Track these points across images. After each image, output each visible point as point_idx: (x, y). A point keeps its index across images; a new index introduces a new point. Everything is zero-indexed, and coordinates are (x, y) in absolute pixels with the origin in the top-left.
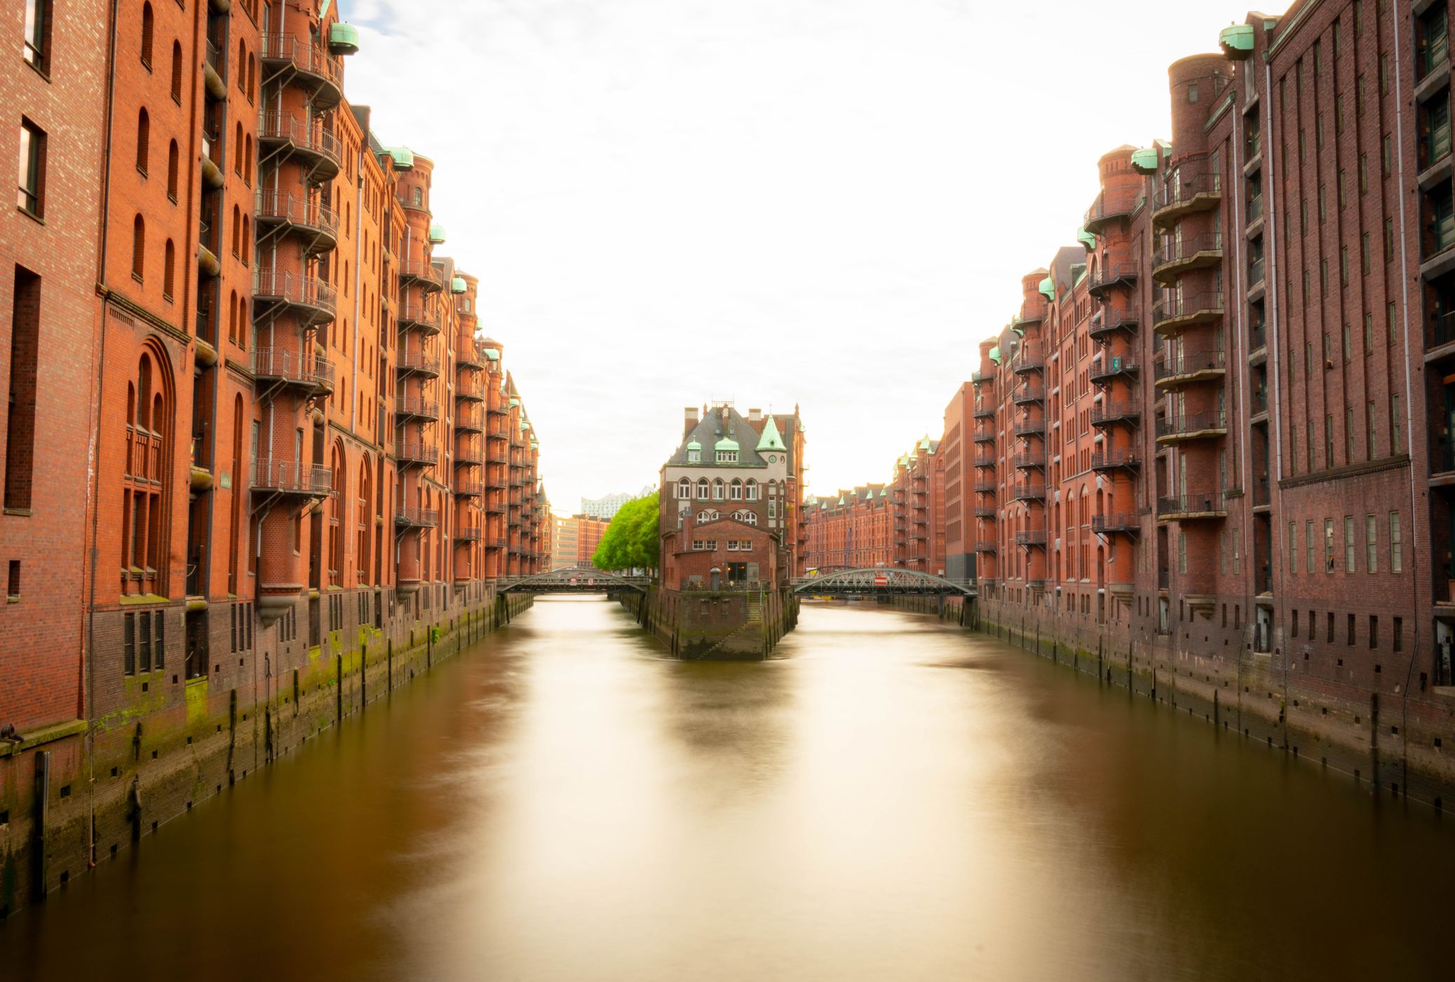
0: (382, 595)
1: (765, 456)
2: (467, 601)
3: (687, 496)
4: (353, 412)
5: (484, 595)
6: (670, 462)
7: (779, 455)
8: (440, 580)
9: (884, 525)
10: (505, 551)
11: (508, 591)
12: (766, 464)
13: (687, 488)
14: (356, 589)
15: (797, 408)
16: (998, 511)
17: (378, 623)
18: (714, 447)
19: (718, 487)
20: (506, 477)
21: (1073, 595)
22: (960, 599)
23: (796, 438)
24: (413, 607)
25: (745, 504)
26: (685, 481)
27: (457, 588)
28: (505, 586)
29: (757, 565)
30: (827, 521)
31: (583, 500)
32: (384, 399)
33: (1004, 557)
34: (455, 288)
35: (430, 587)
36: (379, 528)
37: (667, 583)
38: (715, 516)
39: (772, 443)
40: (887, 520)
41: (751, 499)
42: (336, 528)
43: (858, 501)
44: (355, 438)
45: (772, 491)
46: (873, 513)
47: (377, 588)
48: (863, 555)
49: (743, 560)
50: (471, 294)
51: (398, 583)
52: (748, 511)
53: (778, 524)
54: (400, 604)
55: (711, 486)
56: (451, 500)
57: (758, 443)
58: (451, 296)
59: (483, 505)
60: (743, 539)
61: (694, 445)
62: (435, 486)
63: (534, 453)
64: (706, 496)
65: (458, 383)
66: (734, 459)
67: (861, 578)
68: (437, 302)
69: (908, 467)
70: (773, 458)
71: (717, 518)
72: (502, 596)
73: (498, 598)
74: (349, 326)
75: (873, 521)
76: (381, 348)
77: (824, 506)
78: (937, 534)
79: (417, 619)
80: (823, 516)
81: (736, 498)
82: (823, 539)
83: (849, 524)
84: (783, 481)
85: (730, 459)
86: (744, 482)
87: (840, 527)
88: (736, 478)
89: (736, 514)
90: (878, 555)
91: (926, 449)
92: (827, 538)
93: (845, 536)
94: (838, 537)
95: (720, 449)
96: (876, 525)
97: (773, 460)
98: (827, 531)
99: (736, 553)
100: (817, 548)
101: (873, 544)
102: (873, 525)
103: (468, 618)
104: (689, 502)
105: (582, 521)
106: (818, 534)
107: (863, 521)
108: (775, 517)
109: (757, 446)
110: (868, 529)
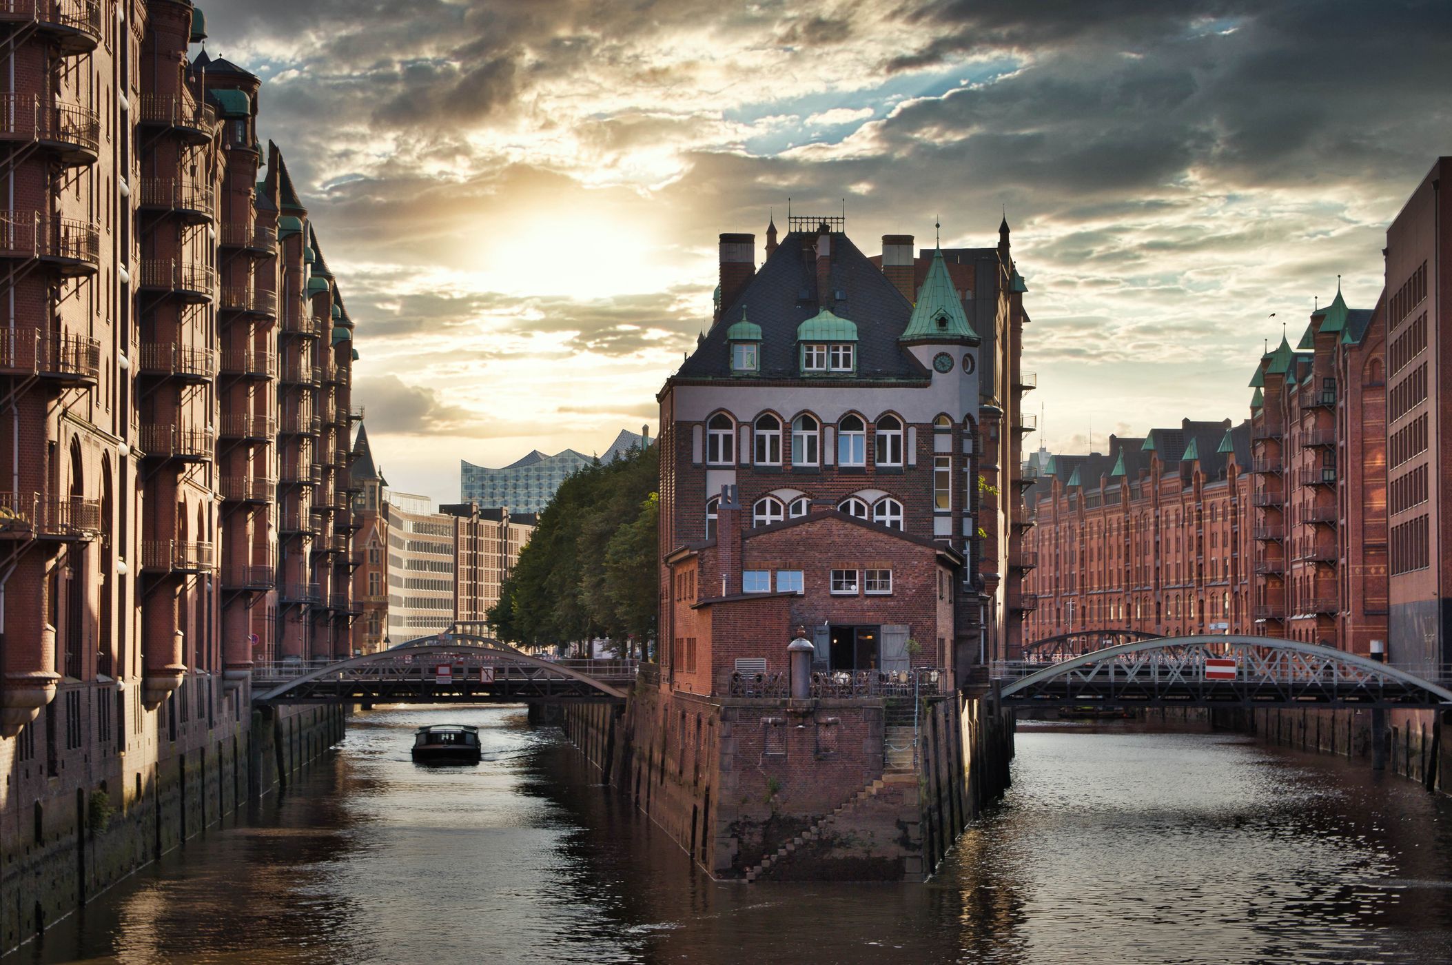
1: (924, 355)
2: (178, 724)
3: (727, 456)
5: (220, 711)
6: (683, 370)
7: (955, 351)
9: (1228, 527)
10: (271, 596)
11: (281, 698)
12: (928, 375)
13: (728, 439)
15: (1004, 231)
18: (796, 336)
19: (806, 434)
22: (1430, 715)
23: (1004, 306)
24: (40, 744)
25: (876, 477)
26: (722, 418)
28: (273, 686)
29: (906, 631)
30: (1082, 518)
35: (83, 691)
37: (678, 677)
38: (797, 508)
39: (942, 322)
40: (1234, 513)
41: (890, 463)
43: (1159, 467)
45: (943, 444)
46: (1199, 495)
48: (1173, 601)
49: (870, 618)
52: (880, 494)
53: (958, 527)
55: (787, 431)
56: (133, 471)
57: (905, 323)
59: (216, 484)
60: (869, 566)
61: (743, 327)
62: (94, 438)
64: (774, 458)
65: (148, 177)
66: (846, 364)
67: (1170, 660)
69: (1292, 380)
70: (945, 360)
71: (804, 513)
72: (263, 712)
73: (254, 718)
75: (1199, 518)
77: (1074, 481)
78: (1366, 548)
79: (52, 767)
80: (1072, 505)
81: (851, 462)
82: (1072, 563)
83: (1138, 526)
84: (969, 417)
85: (836, 364)
86: (872, 421)
87: (1115, 533)
88: (852, 411)
89: (852, 501)
90: (1212, 604)
91: (1337, 333)
92: (1082, 559)
93: (1127, 555)
94: (1110, 558)
95: (810, 337)
96: (1208, 528)
97: (943, 364)
98: (1082, 542)
99: (851, 601)
100: (1057, 587)
101: (1200, 574)
102: (1199, 526)
103: (182, 770)
104: (733, 474)
105: (463, 520)
106: (1058, 551)
107: (1173, 517)
108: (949, 509)
109: (904, 330)
110: (1186, 538)
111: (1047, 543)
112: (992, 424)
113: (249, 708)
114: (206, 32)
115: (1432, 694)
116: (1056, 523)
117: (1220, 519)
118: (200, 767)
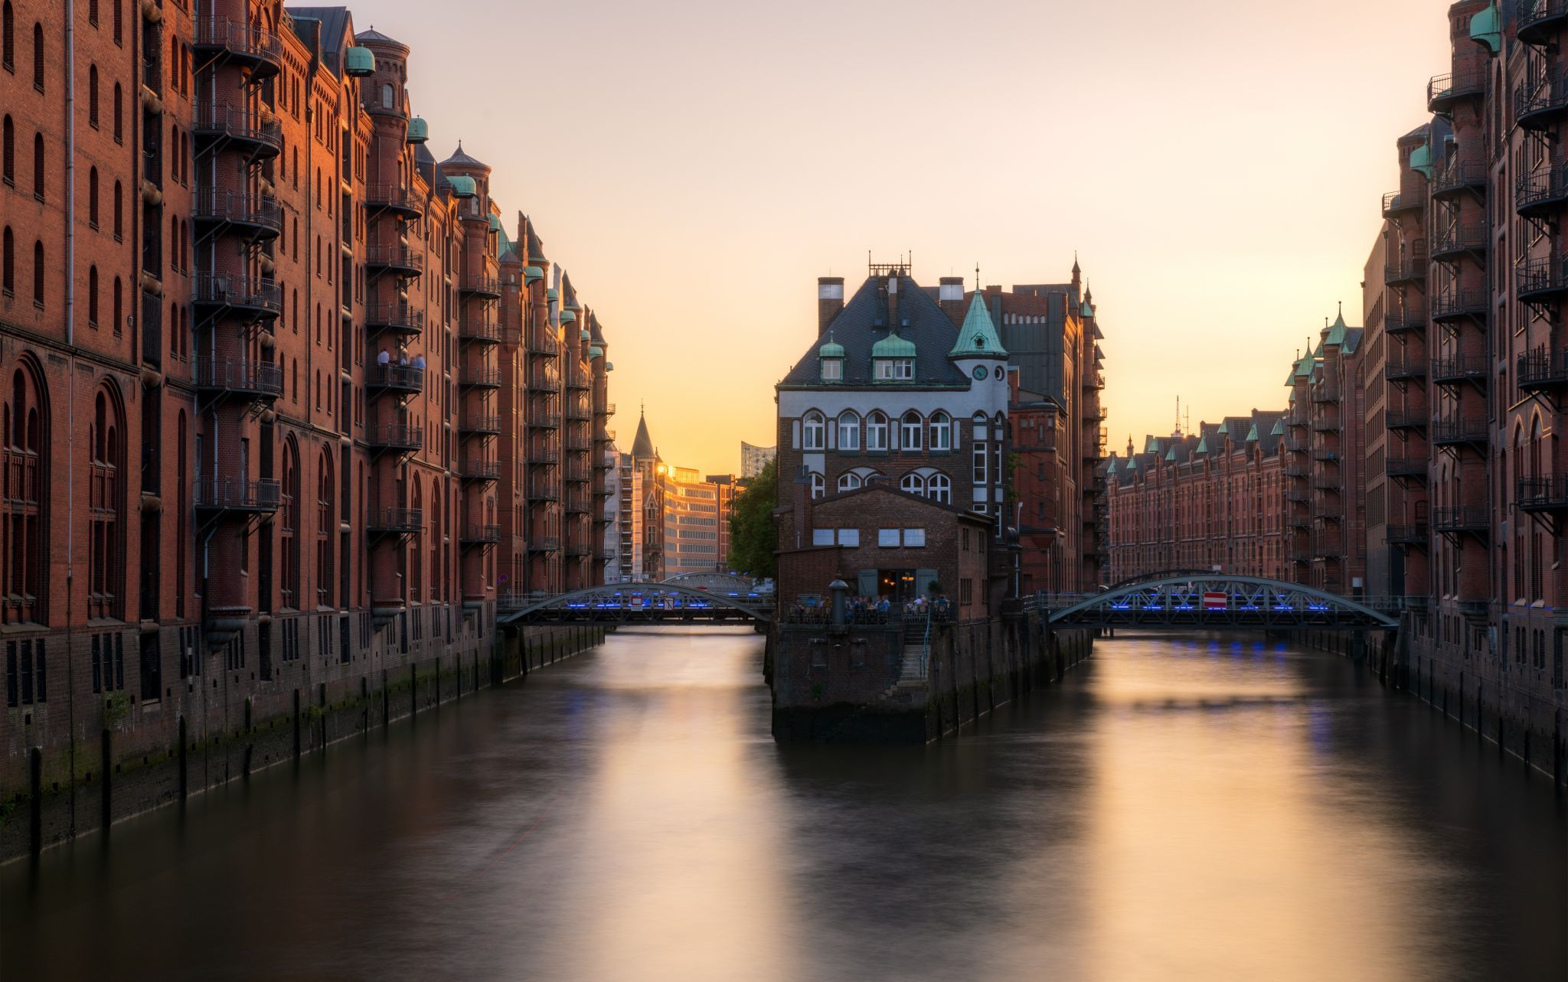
0: (163, 636)
1: (966, 367)
2: (411, 643)
3: (819, 444)
4: (67, 304)
5: (459, 629)
6: (787, 380)
7: (991, 365)
8: (330, 604)
9: (1279, 491)
10: (518, 545)
11: (521, 621)
12: (968, 382)
13: (819, 430)
14: (85, 629)
15: (1076, 271)
16: (1431, 464)
17: (152, 688)
18: (870, 354)
19: (877, 426)
20: (518, 414)
21: (1524, 629)
23: (1072, 328)
24: (252, 658)
25: (930, 459)
26: (816, 414)
27: (377, 620)
28: (512, 612)
30: (1176, 485)
31: (745, 447)
32: (159, 278)
33: (1437, 555)
34: (354, 65)
36: (150, 517)
38: (871, 483)
39: (980, 342)
40: (1282, 481)
41: (939, 448)
42: (31, 518)
43: (1231, 446)
44: (74, 353)
45: (980, 434)
46: (1259, 467)
47: (148, 624)
48: (1241, 548)
49: (908, 564)
50: (396, 77)
51: (206, 614)
52: (933, 471)
53: (991, 495)
54: (213, 653)
55: (863, 423)
56: (355, 458)
57: (954, 344)
58: (346, 80)
59: (454, 465)
61: (832, 348)
62: (313, 435)
63: (600, 366)
64: (854, 444)
65: (372, 241)
66: (908, 375)
68: (308, 93)
69: (1313, 381)
70: (981, 370)
72: (509, 632)
73: (496, 635)
74: (52, 147)
75: (1259, 485)
76: (146, 185)
77: (1170, 456)
78: (1355, 508)
79: (266, 675)
80: (1169, 475)
81: (912, 448)
83: (1216, 490)
84: (1000, 413)
85: (900, 375)
86: (926, 416)
87: (1200, 496)
88: (912, 409)
89: (912, 477)
90: (1268, 549)
91: (1338, 345)
92: (1177, 516)
93: (1209, 512)
94: (1197, 515)
95: (880, 355)
96: (1265, 491)
97: (980, 373)
98: (1177, 502)
99: (893, 551)
100: (1159, 536)
101: (1260, 527)
102: (1259, 490)
103: (414, 675)
104: (822, 457)
105: (724, 487)
106: (1160, 509)
107: (1240, 484)
108: (985, 482)
109: (952, 348)
110: (1250, 500)
111: (1152, 503)
112: (1050, 417)
113: (493, 628)
114: (429, 137)
115: (1375, 619)
116: (1159, 488)
117: (1274, 485)
118: (435, 672)
